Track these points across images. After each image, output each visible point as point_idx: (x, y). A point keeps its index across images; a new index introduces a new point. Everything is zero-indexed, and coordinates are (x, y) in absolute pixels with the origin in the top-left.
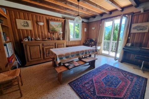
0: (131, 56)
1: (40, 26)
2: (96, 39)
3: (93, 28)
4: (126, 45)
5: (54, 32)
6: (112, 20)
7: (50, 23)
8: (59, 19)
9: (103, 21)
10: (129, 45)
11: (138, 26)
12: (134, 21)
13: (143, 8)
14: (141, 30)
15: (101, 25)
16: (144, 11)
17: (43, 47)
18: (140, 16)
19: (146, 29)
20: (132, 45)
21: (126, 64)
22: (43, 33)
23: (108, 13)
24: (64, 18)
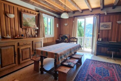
0: (102, 49)
1: (10, 18)
2: (69, 35)
3: (66, 24)
4: (98, 40)
5: (27, 27)
6: (84, 18)
7: (23, 16)
8: (32, 11)
9: (76, 18)
10: (100, 39)
11: (104, 25)
12: (101, 20)
13: (106, 11)
14: (107, 27)
15: (74, 22)
16: (107, 14)
17: (18, 47)
18: (105, 17)
19: (110, 27)
20: (102, 40)
21: (100, 56)
22: (13, 28)
23: (81, 11)
24: (38, 11)
